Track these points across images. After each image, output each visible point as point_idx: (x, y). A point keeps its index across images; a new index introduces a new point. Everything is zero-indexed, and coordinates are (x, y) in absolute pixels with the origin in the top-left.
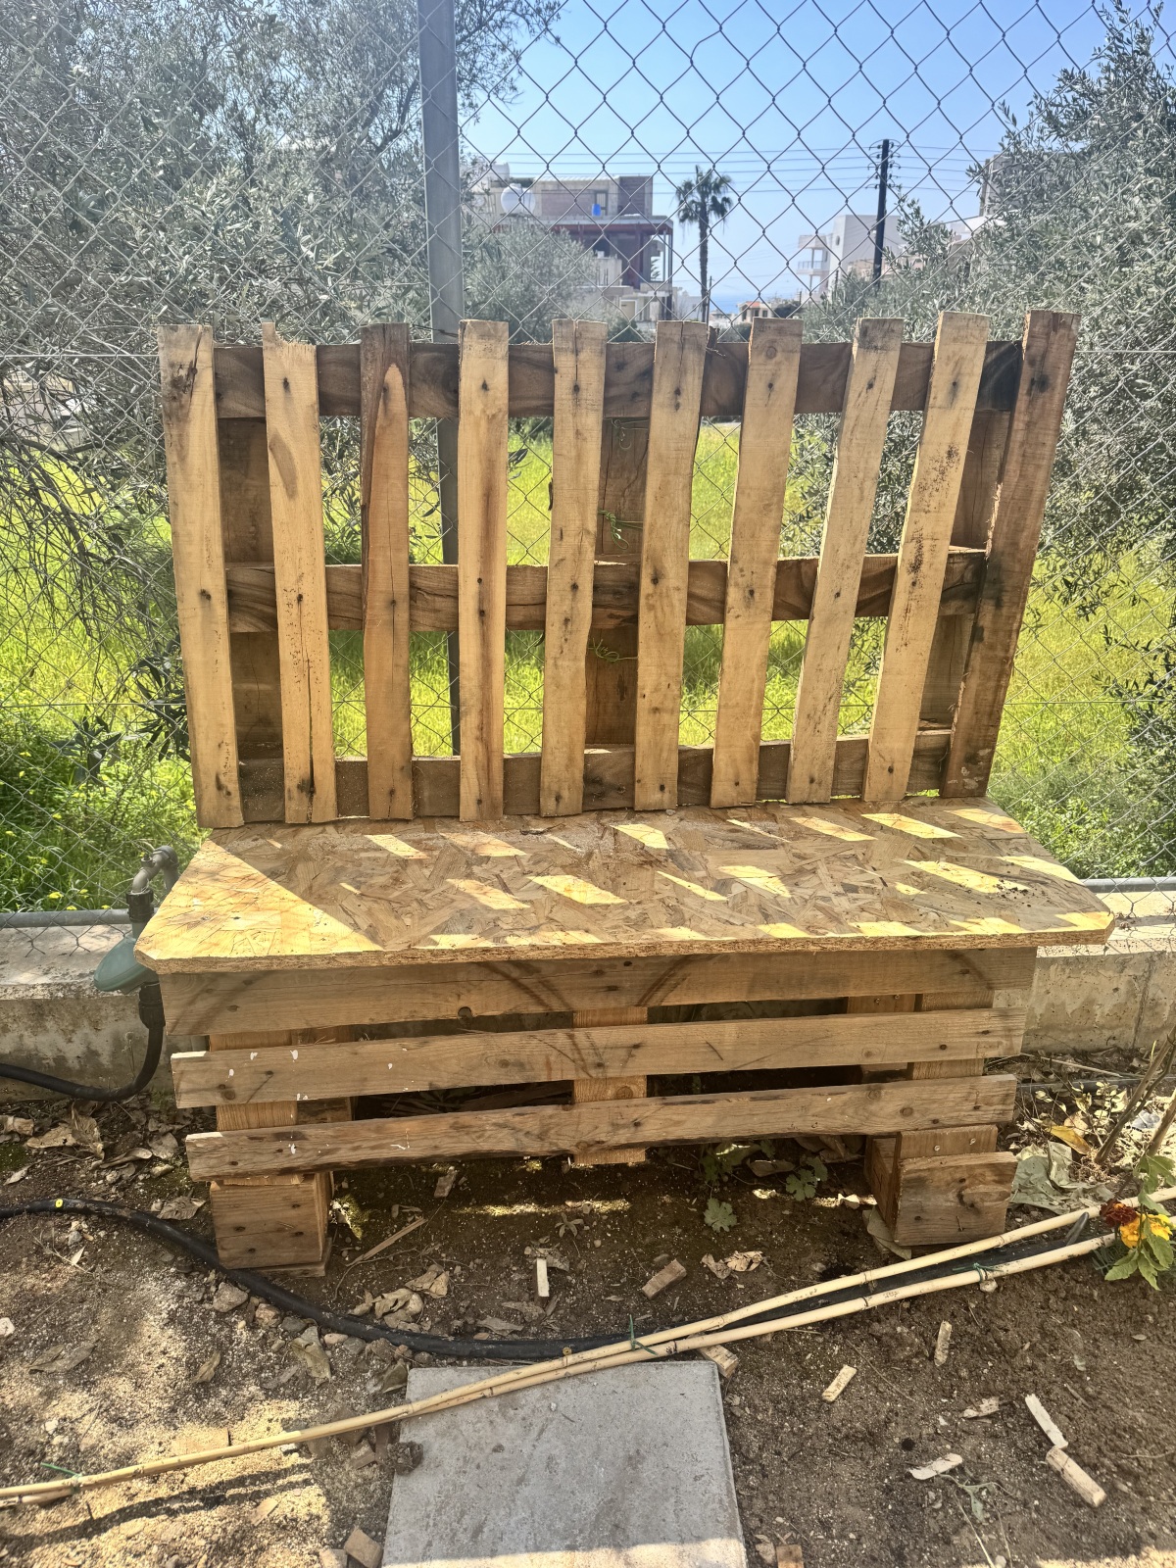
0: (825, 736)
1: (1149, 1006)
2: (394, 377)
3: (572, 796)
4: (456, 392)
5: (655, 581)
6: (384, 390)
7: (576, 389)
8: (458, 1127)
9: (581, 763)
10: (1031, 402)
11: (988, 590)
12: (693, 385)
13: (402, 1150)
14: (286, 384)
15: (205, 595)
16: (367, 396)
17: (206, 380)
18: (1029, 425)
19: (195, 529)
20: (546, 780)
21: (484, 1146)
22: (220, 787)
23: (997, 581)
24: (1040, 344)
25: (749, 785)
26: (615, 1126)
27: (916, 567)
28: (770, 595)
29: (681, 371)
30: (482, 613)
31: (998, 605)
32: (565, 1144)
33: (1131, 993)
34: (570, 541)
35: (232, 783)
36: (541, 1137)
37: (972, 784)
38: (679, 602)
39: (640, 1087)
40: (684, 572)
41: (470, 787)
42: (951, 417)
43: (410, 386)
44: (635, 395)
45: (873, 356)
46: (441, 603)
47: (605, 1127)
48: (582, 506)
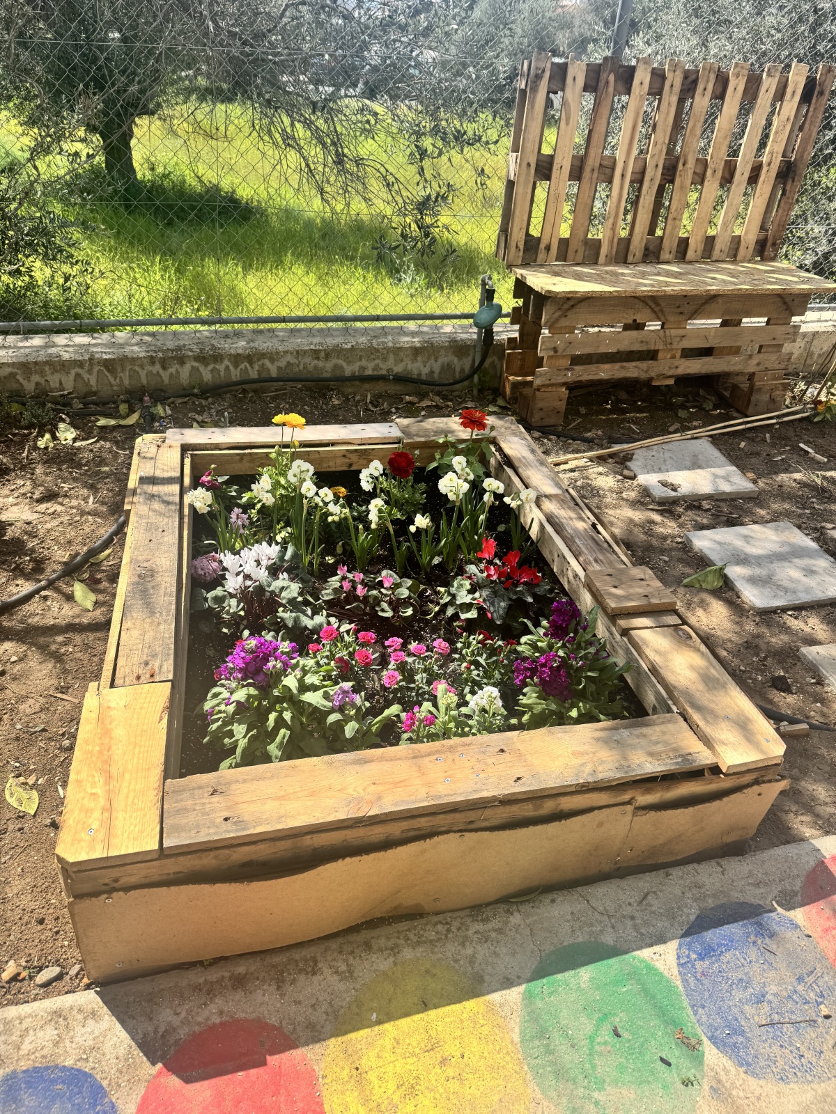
0: (729, 232)
1: (810, 354)
2: (612, 78)
3: (639, 255)
4: (631, 85)
5: (684, 165)
6: (607, 82)
7: (672, 86)
8: (622, 367)
9: (645, 241)
10: (817, 100)
11: (791, 175)
12: (710, 87)
13: (603, 376)
14: (574, 79)
15: (529, 165)
16: (601, 84)
17: (547, 74)
18: (815, 109)
19: (531, 137)
20: (632, 247)
21: (629, 375)
22: (517, 247)
23: (795, 171)
24: (824, 77)
25: (699, 253)
26: (670, 368)
27: (769, 164)
28: (721, 172)
29: (708, 81)
30: (623, 175)
31: (793, 181)
32: (653, 375)
33: (805, 349)
34: (659, 147)
35: (521, 247)
36: (646, 372)
37: (772, 255)
38: (690, 173)
39: (678, 354)
40: (694, 162)
41: (604, 250)
42: (791, 104)
43: (615, 81)
44: (689, 90)
45: (770, 79)
46: (608, 171)
47: (667, 368)
48: (665, 132)
